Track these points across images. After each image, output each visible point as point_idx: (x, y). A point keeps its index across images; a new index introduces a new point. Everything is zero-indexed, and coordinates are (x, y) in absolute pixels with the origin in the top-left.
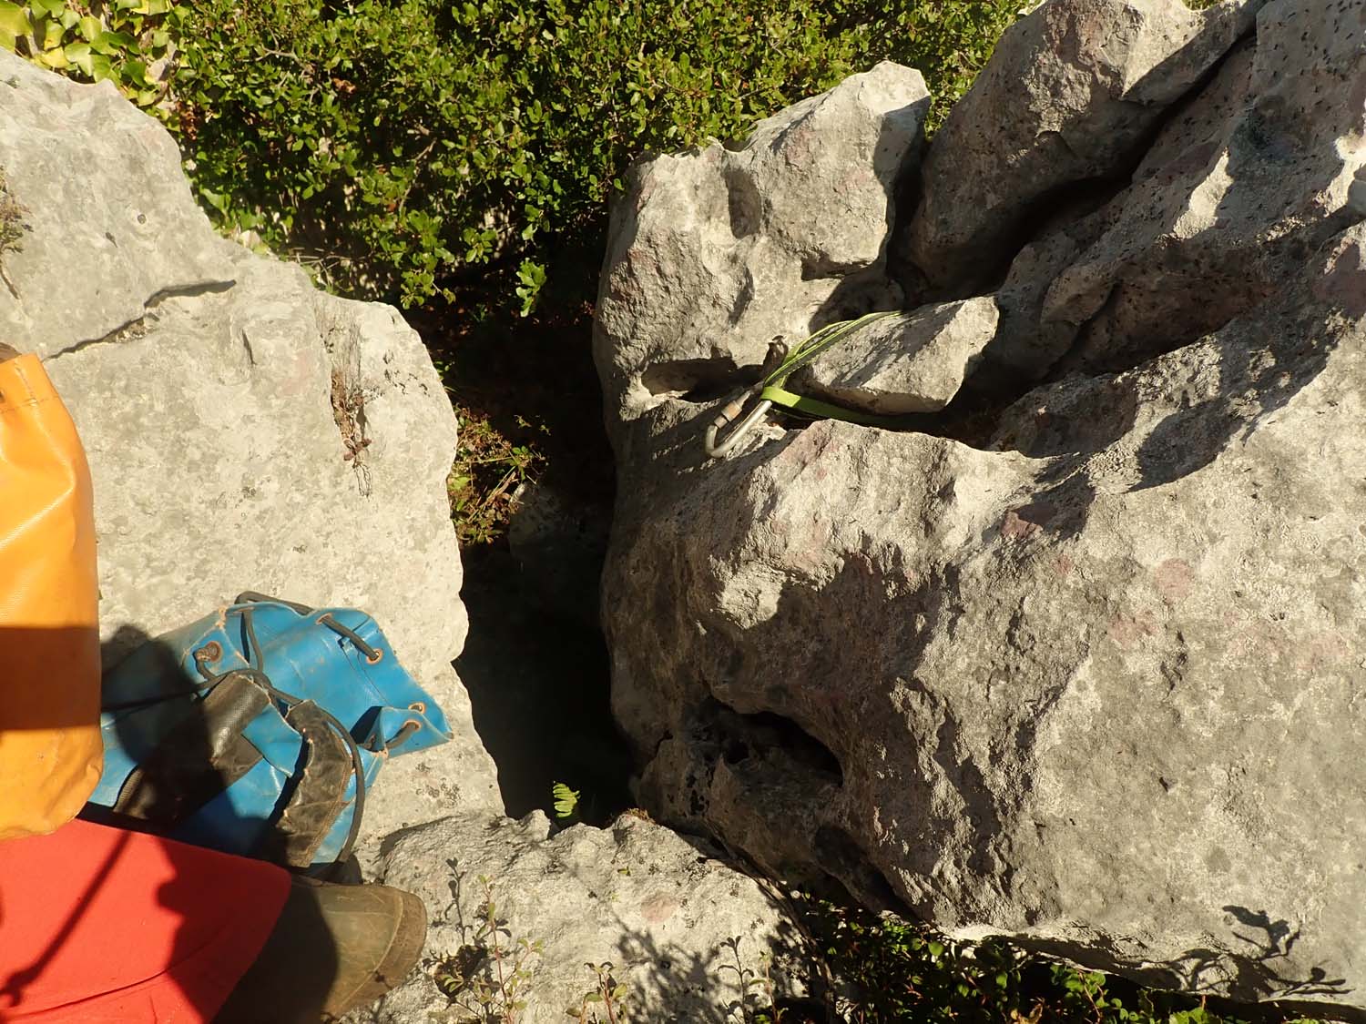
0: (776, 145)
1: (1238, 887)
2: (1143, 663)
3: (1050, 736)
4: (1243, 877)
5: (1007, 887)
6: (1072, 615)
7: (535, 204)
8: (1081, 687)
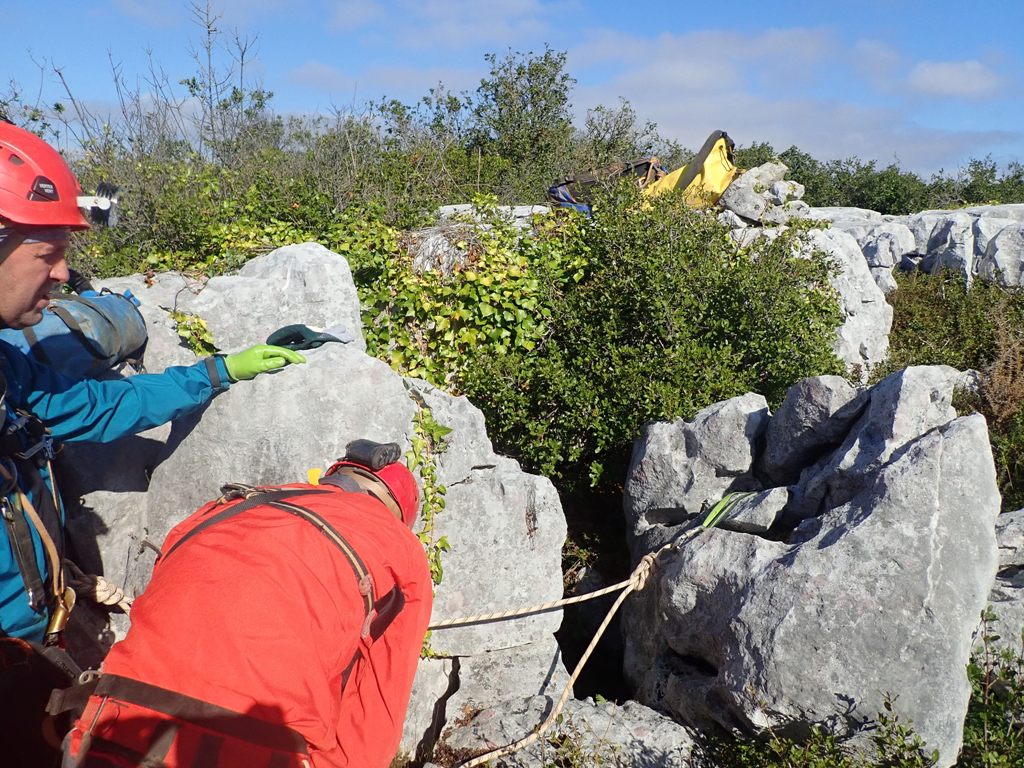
0: (705, 422)
1: (841, 686)
2: (811, 609)
3: (780, 633)
4: (843, 683)
5: (766, 689)
6: (789, 593)
7: (601, 438)
8: (790, 616)
